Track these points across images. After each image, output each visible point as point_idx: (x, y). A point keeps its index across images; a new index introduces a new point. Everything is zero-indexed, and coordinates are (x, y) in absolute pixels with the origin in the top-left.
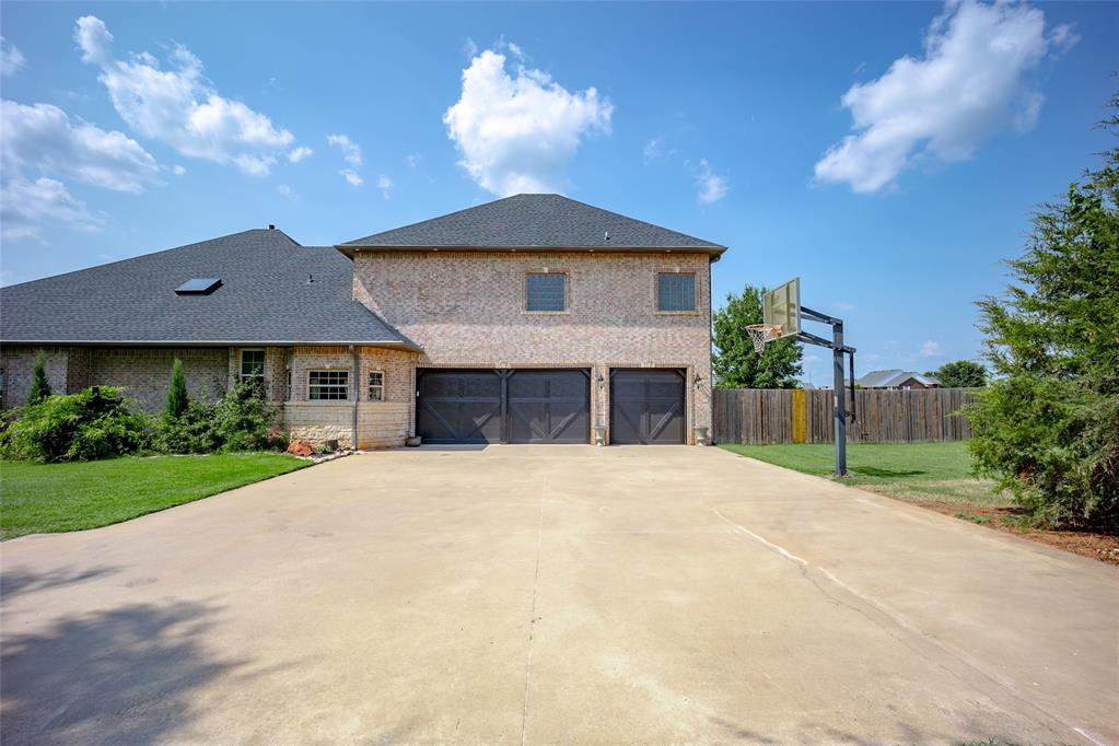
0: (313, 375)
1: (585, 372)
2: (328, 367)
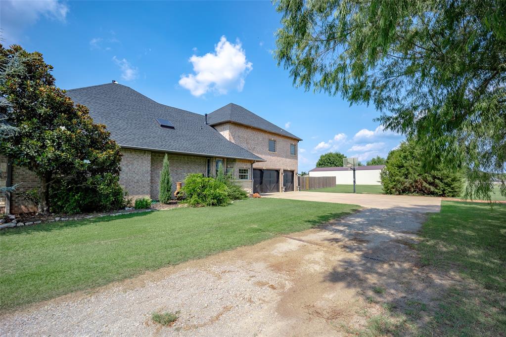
0: (240, 170)
1: (278, 171)
2: (245, 167)
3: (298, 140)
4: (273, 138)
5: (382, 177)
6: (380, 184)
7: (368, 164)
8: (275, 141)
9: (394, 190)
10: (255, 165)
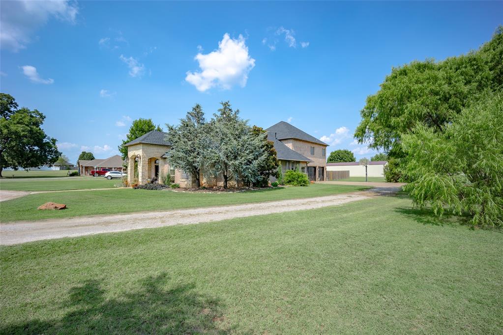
0: (302, 168)
1: (315, 168)
2: (304, 166)
3: (326, 146)
4: (313, 146)
5: (385, 171)
6: (383, 176)
7: (372, 160)
8: (314, 148)
9: (392, 179)
10: (309, 165)
